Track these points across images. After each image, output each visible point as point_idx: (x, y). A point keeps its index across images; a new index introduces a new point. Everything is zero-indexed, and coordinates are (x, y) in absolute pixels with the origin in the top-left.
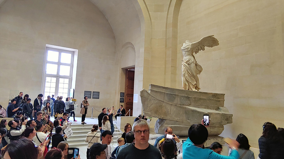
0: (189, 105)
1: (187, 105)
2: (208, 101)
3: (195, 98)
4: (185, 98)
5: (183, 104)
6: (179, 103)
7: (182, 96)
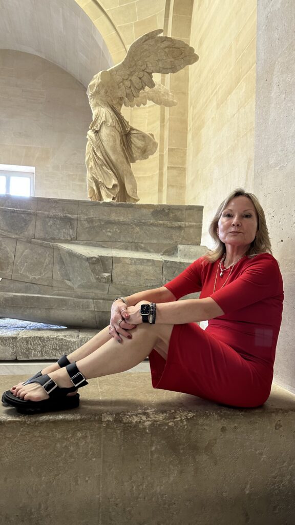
0: (73, 240)
1: (66, 241)
2: (137, 229)
3: (90, 221)
4: (58, 222)
5: (52, 238)
6: (40, 234)
7: (49, 217)
